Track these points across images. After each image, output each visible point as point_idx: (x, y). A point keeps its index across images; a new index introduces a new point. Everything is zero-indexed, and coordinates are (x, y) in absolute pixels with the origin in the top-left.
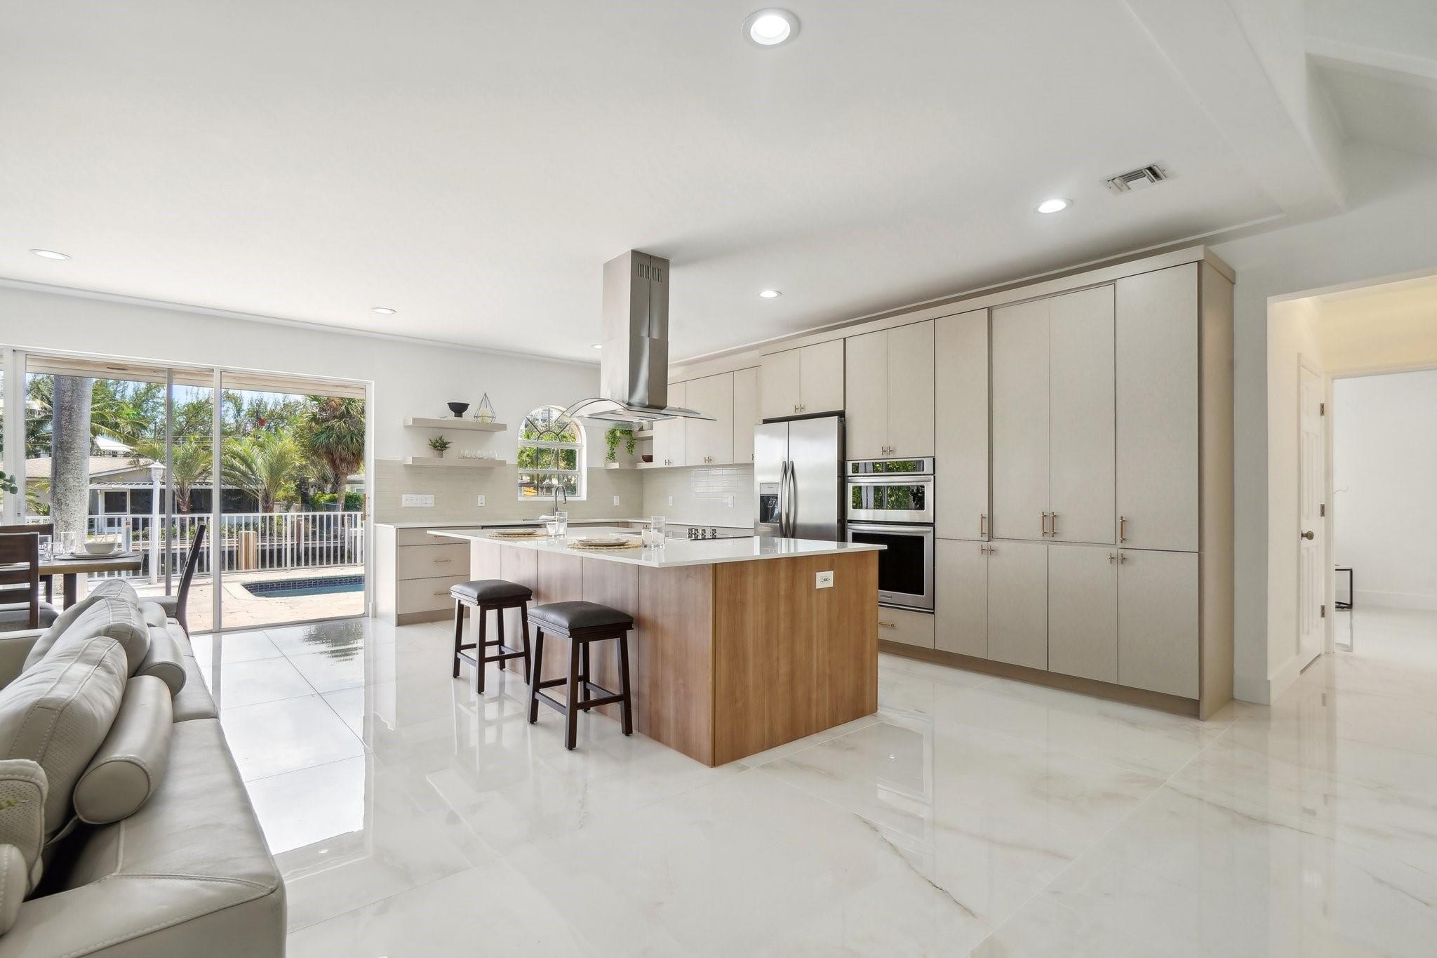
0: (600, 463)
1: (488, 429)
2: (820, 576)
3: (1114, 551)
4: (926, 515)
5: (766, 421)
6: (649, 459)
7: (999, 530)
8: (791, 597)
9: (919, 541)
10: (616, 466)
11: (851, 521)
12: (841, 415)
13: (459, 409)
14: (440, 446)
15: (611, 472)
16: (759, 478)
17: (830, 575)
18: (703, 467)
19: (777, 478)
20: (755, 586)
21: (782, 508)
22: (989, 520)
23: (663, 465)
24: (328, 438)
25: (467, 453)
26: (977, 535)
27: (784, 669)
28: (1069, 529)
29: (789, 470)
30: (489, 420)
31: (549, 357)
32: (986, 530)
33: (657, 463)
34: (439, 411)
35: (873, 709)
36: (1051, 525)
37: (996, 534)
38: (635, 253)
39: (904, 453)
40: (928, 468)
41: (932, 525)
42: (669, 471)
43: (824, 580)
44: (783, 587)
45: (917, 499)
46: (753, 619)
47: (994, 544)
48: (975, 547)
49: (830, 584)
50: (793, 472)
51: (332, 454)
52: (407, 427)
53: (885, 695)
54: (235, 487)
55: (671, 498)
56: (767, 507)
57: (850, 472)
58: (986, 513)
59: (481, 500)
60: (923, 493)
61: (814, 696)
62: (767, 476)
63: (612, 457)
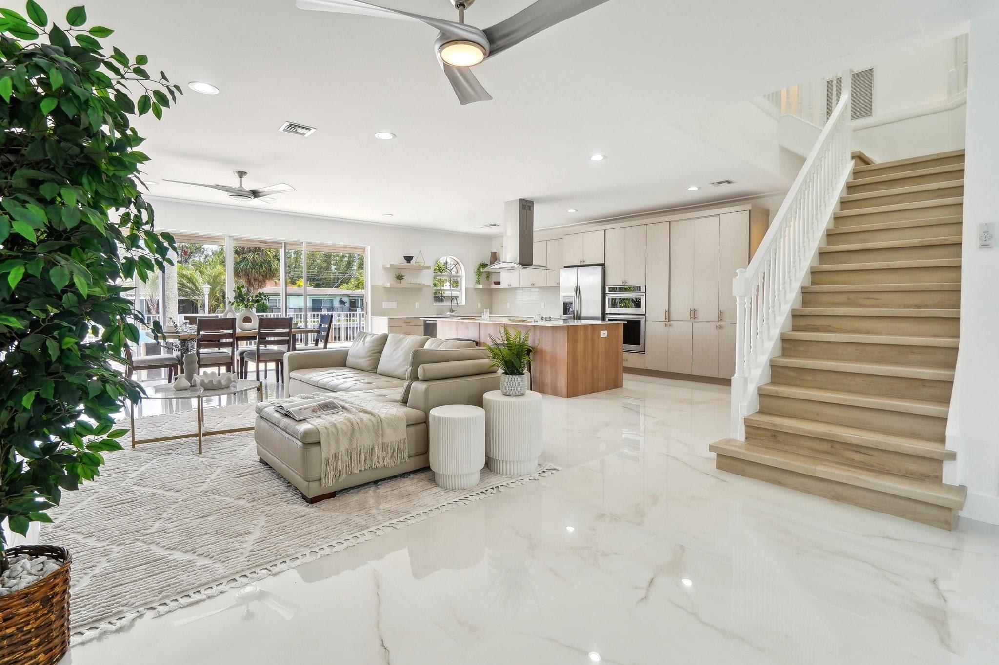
0: (472, 285)
1: (421, 268)
2: (602, 332)
3: (718, 324)
4: (642, 310)
5: (566, 267)
6: (498, 283)
7: (673, 316)
8: (593, 339)
9: (639, 322)
10: (481, 287)
11: (607, 314)
12: (603, 265)
13: (409, 259)
14: (400, 278)
15: (476, 290)
16: (563, 294)
17: (606, 332)
18: (530, 288)
19: (573, 294)
20: (581, 335)
21: (575, 307)
22: (669, 312)
23: (506, 287)
24: (246, 265)
25: (413, 281)
26: (663, 318)
27: (590, 366)
28: (701, 315)
29: (578, 291)
30: (422, 264)
31: (448, 231)
32: (667, 317)
33: (503, 285)
34: (399, 260)
35: (621, 386)
36: (694, 314)
37: (672, 318)
38: (521, 200)
39: (632, 283)
40: (643, 289)
41: (645, 315)
42: (510, 290)
43: (604, 334)
44: (590, 336)
45: (637, 304)
46: (580, 347)
47: (671, 323)
48: (663, 324)
49: (606, 335)
50: (580, 291)
51: (248, 276)
52: (386, 269)
53: (625, 383)
54: (185, 298)
55: (508, 304)
56: (567, 307)
57: (607, 290)
58: (667, 310)
59: (417, 304)
60: (640, 302)
61: (600, 377)
62: (566, 293)
63: (478, 282)
